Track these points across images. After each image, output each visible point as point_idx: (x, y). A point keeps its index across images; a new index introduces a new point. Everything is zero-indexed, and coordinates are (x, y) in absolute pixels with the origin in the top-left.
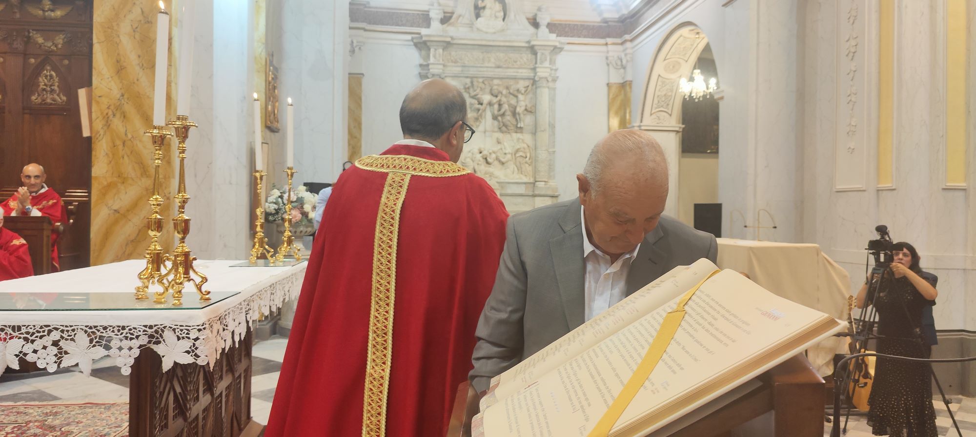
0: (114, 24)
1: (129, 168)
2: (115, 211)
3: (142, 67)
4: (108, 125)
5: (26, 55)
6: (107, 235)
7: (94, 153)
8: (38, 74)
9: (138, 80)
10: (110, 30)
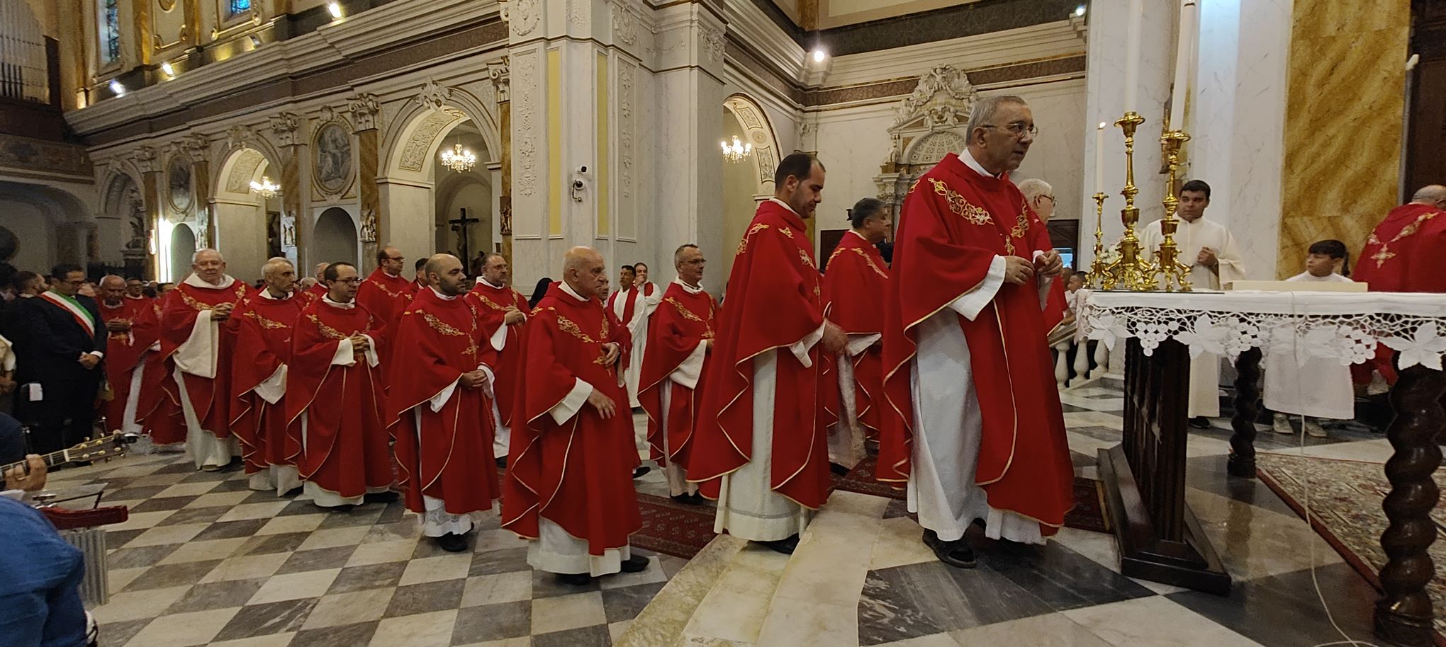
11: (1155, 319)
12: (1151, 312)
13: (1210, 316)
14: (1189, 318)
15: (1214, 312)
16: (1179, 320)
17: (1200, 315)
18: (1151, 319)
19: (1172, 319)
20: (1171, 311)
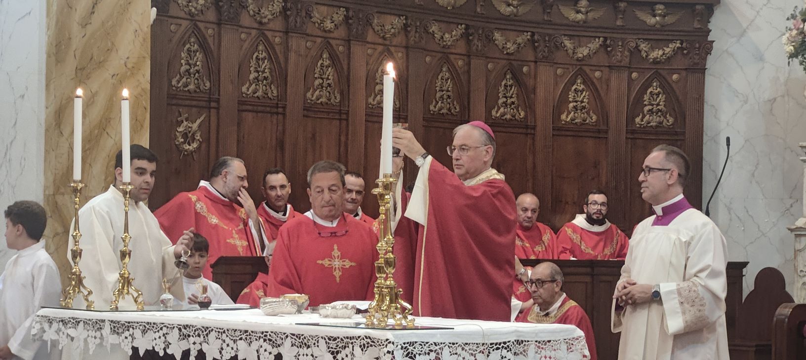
11: (424, 351)
12: (421, 345)
13: (449, 346)
14: (440, 349)
15: (450, 343)
16: (436, 351)
17: (445, 346)
18: (421, 351)
19: (431, 351)
20: (432, 344)
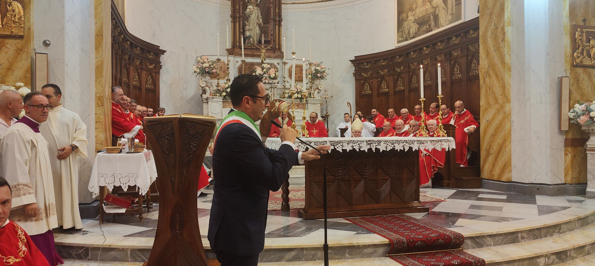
0: (486, 34)
1: (492, 101)
2: (487, 121)
3: (495, 51)
4: (484, 81)
5: (467, 56)
6: (485, 132)
7: (480, 95)
8: (471, 64)
9: (493, 57)
10: (484, 37)
